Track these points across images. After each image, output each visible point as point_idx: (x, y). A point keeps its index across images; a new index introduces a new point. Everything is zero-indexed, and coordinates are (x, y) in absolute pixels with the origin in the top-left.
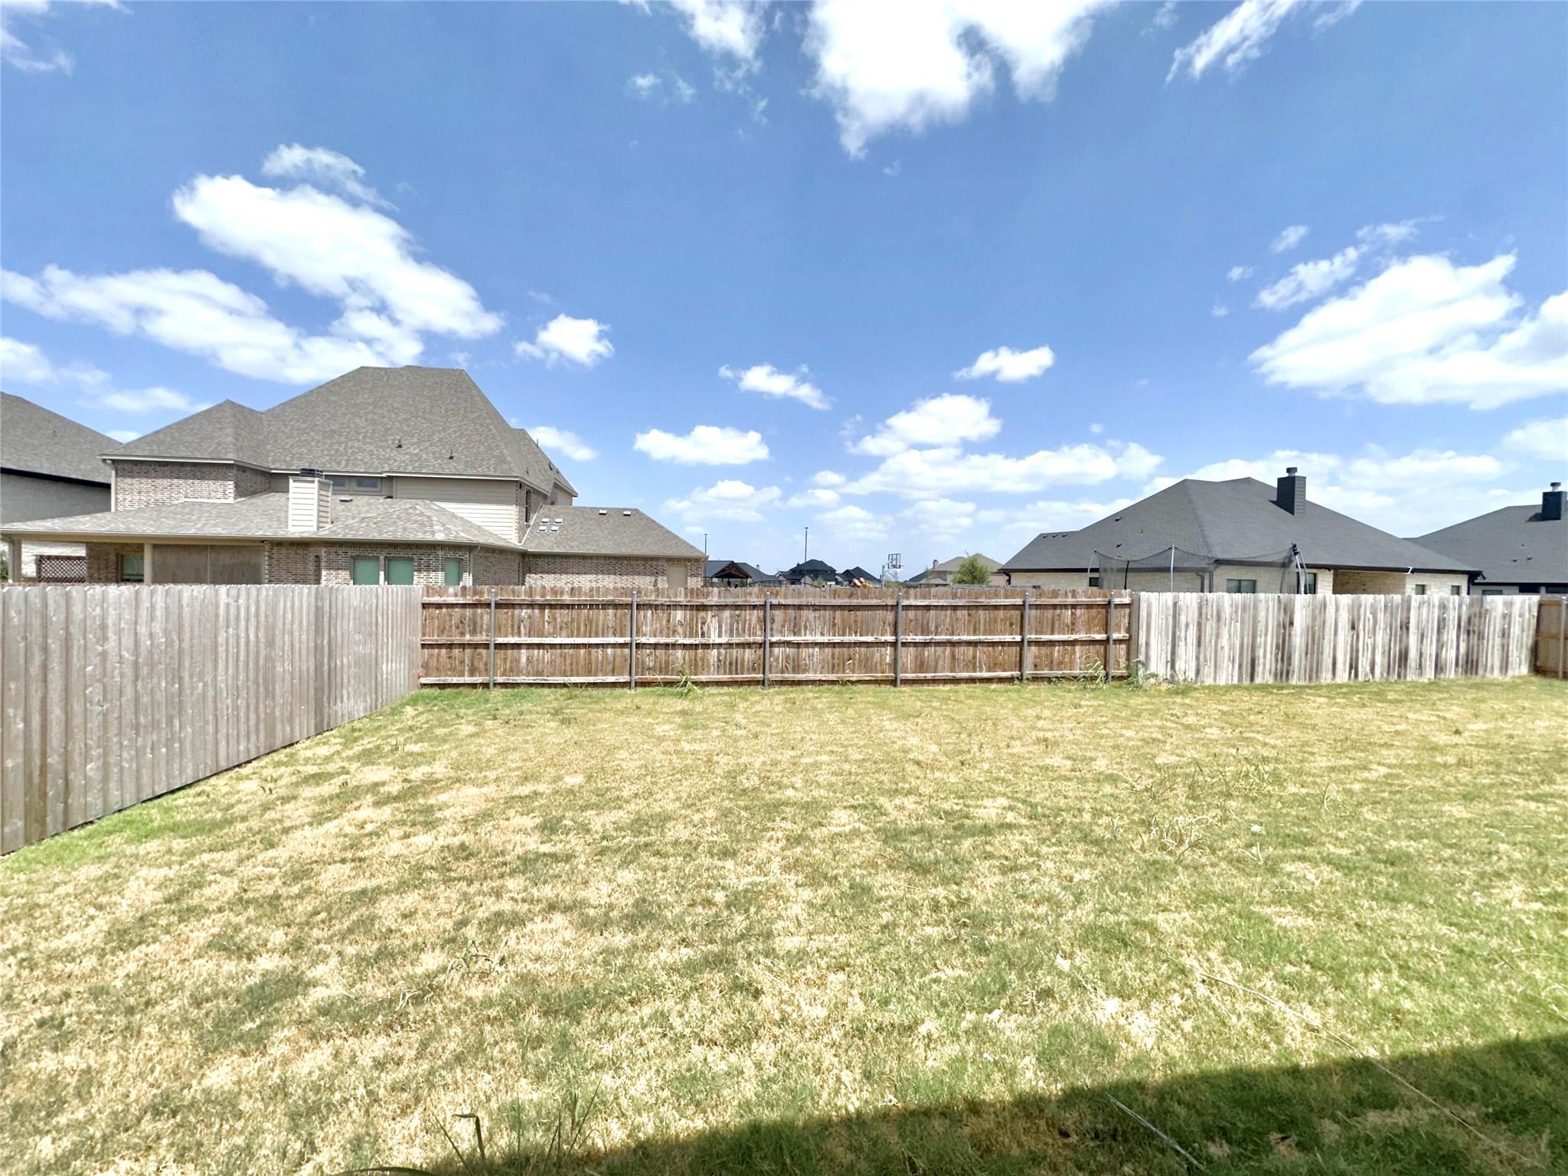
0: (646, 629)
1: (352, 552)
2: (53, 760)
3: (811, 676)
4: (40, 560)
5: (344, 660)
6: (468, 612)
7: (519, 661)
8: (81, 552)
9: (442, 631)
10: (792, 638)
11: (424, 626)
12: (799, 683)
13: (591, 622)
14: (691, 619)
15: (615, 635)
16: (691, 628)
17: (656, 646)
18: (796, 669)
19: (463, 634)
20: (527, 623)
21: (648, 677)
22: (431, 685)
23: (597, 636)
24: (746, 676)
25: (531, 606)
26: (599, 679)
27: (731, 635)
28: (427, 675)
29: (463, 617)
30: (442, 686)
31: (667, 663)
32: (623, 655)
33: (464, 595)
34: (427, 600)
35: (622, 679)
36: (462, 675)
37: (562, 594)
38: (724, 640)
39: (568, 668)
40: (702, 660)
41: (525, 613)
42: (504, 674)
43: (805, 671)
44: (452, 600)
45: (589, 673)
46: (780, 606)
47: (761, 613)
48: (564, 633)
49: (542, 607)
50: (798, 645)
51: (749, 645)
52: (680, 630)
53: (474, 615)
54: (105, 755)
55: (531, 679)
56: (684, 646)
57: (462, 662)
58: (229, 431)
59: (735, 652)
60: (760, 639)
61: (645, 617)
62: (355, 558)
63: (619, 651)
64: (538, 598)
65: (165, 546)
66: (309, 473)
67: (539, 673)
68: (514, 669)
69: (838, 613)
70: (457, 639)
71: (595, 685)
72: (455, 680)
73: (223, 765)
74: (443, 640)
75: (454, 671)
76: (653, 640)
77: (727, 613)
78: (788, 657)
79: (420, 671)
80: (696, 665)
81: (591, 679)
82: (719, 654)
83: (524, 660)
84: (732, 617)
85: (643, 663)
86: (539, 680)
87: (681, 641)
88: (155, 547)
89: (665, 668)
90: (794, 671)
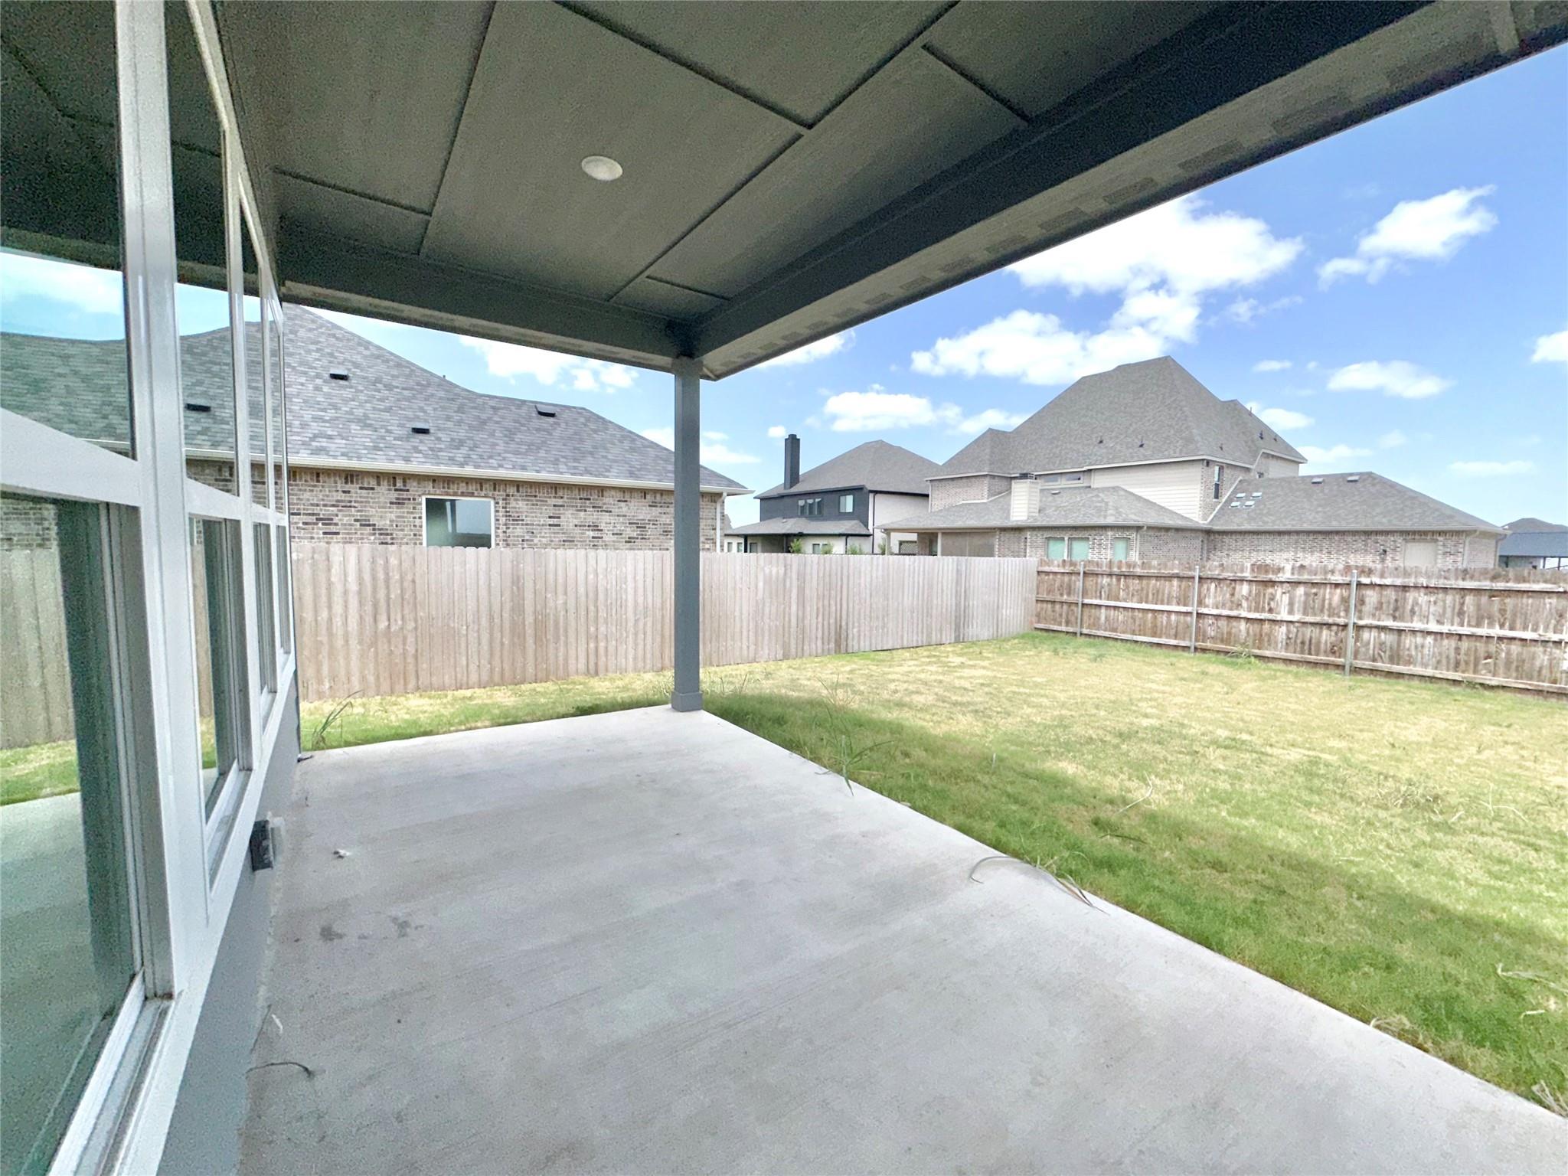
0: (1209, 601)
1: (1047, 534)
2: (844, 623)
3: (1418, 670)
4: (901, 543)
5: (974, 602)
6: (1066, 578)
7: (1099, 619)
8: (914, 537)
9: (1049, 592)
10: (1390, 623)
11: (1038, 587)
12: (1400, 675)
13: (1158, 591)
14: (1258, 595)
15: (1178, 604)
16: (1257, 603)
17: (1218, 617)
18: (1395, 658)
19: (1062, 595)
20: (1107, 589)
21: (1209, 644)
22: (1041, 629)
23: (1162, 603)
24: (1322, 658)
25: (1110, 575)
26: (1162, 641)
27: (1305, 613)
28: (1039, 622)
29: (1062, 582)
30: (1047, 630)
31: (1229, 633)
32: (1185, 622)
33: (1064, 566)
34: (1040, 569)
35: (1183, 644)
36: (1060, 624)
37: (1134, 567)
38: (1296, 617)
39: (1137, 629)
40: (1269, 635)
41: (1106, 580)
42: (1088, 627)
43: (1409, 663)
44: (1056, 570)
45: (1154, 635)
46: (1372, 585)
47: (1345, 593)
48: (1135, 599)
49: (1119, 576)
50: (1400, 631)
51: (1329, 625)
52: (1245, 604)
53: (1070, 580)
54: (859, 626)
55: (1107, 634)
56: (1248, 620)
57: (1061, 615)
58: (988, 451)
59: (1308, 632)
60: (1341, 621)
61: (1208, 589)
62: (1048, 539)
63: (1182, 618)
64: (1115, 570)
65: (951, 533)
66: (1024, 476)
67: (1115, 630)
68: (1096, 625)
69: (1469, 599)
70: (1058, 598)
71: (1159, 645)
72: (1055, 628)
73: (905, 645)
74: (1048, 598)
75: (1055, 621)
76: (1215, 612)
77: (1301, 590)
78: (1382, 644)
79: (1034, 619)
80: (1261, 640)
81: (1155, 640)
82: (1289, 631)
83: (1103, 618)
84: (1307, 594)
85: (1205, 632)
86: (1113, 635)
87: (1244, 614)
88: (943, 533)
89: (1227, 639)
90: (1392, 660)
